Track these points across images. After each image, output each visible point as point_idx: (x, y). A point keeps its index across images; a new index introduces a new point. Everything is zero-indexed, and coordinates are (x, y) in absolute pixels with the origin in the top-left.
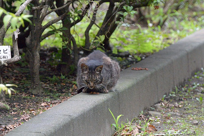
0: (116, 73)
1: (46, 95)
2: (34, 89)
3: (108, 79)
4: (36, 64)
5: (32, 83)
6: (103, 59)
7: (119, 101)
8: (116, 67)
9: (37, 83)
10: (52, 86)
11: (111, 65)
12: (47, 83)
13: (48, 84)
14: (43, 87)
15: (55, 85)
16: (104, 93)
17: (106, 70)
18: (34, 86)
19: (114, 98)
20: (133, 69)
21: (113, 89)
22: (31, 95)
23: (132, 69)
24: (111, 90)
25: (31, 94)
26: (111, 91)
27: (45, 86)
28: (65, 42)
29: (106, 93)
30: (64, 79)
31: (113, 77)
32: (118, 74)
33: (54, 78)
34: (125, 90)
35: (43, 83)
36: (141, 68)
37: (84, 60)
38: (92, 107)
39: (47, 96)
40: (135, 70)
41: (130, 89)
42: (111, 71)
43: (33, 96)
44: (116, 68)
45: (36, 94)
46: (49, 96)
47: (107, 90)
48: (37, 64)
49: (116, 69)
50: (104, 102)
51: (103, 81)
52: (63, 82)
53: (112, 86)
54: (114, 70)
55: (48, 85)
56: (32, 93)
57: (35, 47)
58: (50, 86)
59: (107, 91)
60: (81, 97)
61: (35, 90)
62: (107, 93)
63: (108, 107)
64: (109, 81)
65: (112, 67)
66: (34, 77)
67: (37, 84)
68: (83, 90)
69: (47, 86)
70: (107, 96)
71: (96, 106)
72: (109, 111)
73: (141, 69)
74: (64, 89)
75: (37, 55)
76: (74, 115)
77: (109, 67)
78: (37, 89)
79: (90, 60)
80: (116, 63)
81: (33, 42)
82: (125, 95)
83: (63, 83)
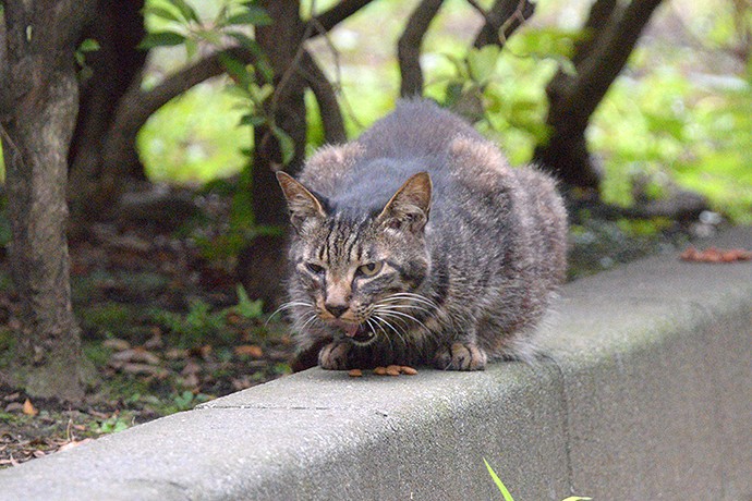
0: (535, 244)
1: (114, 403)
2: (36, 365)
3: (485, 282)
4: (44, 209)
5: (26, 331)
6: (456, 155)
7: (565, 423)
8: (540, 205)
9: (55, 330)
10: (179, 359)
11: (504, 190)
12: (150, 343)
13: (156, 349)
14: (118, 365)
15: (196, 355)
16: (460, 370)
17: (469, 221)
18: (38, 350)
19: (530, 405)
20: (690, 259)
21: (524, 345)
22: (15, 401)
23: (685, 255)
24: (507, 353)
25: (16, 396)
26: (508, 359)
27: (132, 361)
28: (254, 89)
29: (468, 370)
30: (255, 322)
31: (520, 265)
32: (550, 249)
33: (198, 315)
34: (614, 358)
35: (120, 344)
36: (741, 252)
37: (334, 159)
38: (353, 441)
39: (121, 406)
40: (699, 261)
41: (649, 359)
42: (507, 229)
43: (28, 407)
44: (542, 214)
45: (47, 395)
46: (132, 406)
47: (475, 351)
48: (53, 208)
49: (538, 218)
50: (451, 420)
51: (453, 290)
52: (249, 337)
53: (511, 328)
54: (526, 221)
55: (151, 357)
56: (22, 392)
57: (32, 98)
58: (163, 358)
59: (480, 356)
60: (295, 392)
61: (43, 372)
62: (481, 369)
63: (478, 453)
64: (492, 291)
65: (509, 206)
66: (36, 293)
67: (52, 337)
68: (324, 354)
69: (144, 362)
70: (474, 387)
71: (387, 440)
72: (491, 484)
73: (741, 259)
74: (251, 374)
75: (45, 149)
76: (208, 484)
77: (490, 203)
78: (57, 363)
79: (367, 159)
80: (537, 183)
81: (22, 63)
82: (607, 389)
83: (250, 343)
